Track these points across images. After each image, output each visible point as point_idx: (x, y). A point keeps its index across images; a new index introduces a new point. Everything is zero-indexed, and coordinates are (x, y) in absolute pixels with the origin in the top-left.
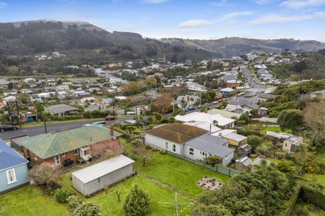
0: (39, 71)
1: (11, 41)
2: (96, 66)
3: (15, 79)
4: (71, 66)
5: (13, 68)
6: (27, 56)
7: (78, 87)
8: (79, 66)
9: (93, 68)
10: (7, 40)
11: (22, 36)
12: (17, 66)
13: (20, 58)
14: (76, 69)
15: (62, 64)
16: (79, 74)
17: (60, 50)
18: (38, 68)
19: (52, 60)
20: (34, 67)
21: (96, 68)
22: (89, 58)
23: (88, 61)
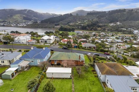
0: (108, 30)
1: (102, 18)
2: (136, 29)
3: (98, 33)
4: (122, 29)
5: (99, 29)
6: (106, 24)
7: (120, 38)
8: (127, 29)
9: (133, 30)
10: (101, 18)
11: (107, 16)
12: (101, 28)
13: (103, 25)
14: (124, 30)
15: (119, 28)
16: (125, 32)
17: (120, 21)
18: (108, 29)
19: (115, 26)
20: (107, 29)
21: (135, 30)
22: (133, 25)
23: (133, 26)
